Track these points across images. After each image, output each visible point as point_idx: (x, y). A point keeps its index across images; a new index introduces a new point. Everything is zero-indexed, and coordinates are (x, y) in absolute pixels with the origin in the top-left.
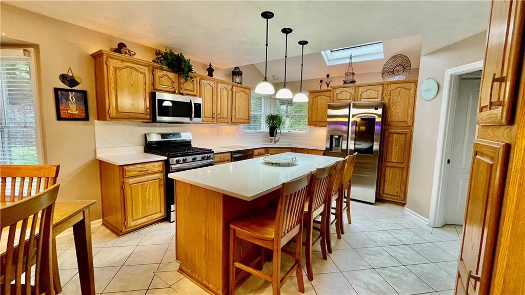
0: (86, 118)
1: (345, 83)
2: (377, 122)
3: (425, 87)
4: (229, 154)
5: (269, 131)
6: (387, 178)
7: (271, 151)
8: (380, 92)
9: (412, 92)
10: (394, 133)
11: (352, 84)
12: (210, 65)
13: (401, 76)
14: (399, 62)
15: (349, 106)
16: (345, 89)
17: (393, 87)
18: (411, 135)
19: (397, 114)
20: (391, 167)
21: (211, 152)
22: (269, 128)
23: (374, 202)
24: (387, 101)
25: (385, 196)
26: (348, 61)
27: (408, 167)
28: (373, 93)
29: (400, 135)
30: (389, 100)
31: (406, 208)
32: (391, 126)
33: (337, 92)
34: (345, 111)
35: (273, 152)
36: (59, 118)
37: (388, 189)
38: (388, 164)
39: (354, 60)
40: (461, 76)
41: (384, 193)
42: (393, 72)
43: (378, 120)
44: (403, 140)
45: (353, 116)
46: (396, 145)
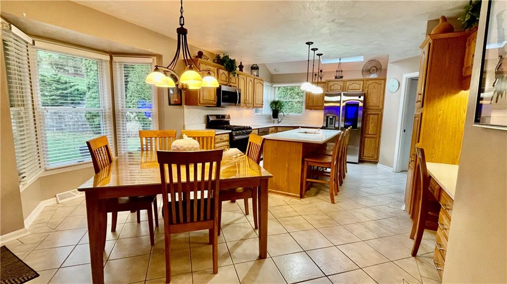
0: (180, 104)
1: (336, 78)
2: (360, 107)
3: (391, 84)
4: (257, 130)
5: (272, 113)
6: (366, 145)
7: (279, 129)
8: (362, 86)
9: (382, 86)
10: (370, 114)
11: (341, 79)
12: (241, 63)
13: (375, 74)
14: (374, 64)
15: (340, 95)
16: (336, 83)
17: (370, 82)
18: (382, 115)
19: (373, 101)
20: (368, 137)
21: (250, 128)
22: (272, 112)
23: (357, 162)
24: (366, 92)
25: (364, 158)
26: (338, 61)
27: (380, 137)
28: (356, 86)
29: (374, 116)
30: (368, 91)
31: (378, 164)
32: (369, 109)
33: (331, 85)
34: (337, 98)
35: (281, 130)
36: (170, 104)
37: (366, 153)
38: (367, 136)
39: (342, 61)
40: (411, 78)
41: (363, 156)
42: (369, 71)
43: (361, 104)
44: (376, 118)
45: (344, 102)
46: (372, 123)
